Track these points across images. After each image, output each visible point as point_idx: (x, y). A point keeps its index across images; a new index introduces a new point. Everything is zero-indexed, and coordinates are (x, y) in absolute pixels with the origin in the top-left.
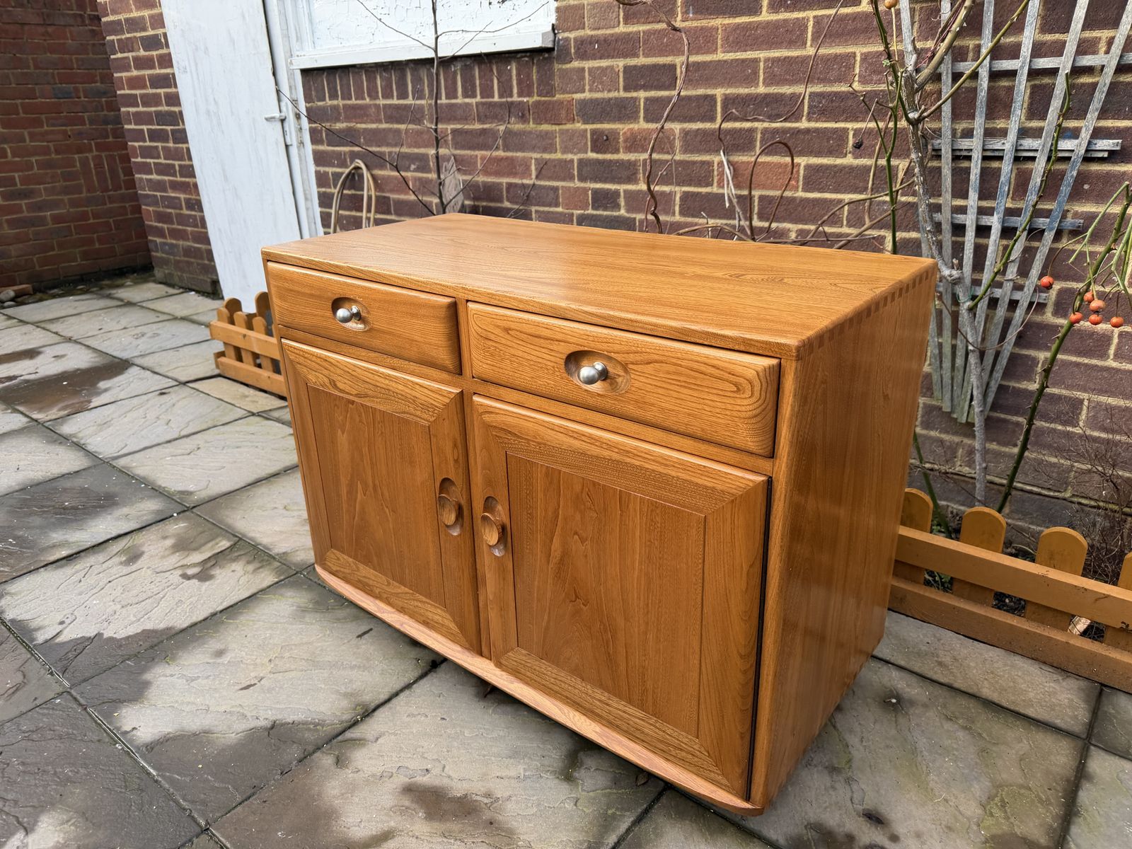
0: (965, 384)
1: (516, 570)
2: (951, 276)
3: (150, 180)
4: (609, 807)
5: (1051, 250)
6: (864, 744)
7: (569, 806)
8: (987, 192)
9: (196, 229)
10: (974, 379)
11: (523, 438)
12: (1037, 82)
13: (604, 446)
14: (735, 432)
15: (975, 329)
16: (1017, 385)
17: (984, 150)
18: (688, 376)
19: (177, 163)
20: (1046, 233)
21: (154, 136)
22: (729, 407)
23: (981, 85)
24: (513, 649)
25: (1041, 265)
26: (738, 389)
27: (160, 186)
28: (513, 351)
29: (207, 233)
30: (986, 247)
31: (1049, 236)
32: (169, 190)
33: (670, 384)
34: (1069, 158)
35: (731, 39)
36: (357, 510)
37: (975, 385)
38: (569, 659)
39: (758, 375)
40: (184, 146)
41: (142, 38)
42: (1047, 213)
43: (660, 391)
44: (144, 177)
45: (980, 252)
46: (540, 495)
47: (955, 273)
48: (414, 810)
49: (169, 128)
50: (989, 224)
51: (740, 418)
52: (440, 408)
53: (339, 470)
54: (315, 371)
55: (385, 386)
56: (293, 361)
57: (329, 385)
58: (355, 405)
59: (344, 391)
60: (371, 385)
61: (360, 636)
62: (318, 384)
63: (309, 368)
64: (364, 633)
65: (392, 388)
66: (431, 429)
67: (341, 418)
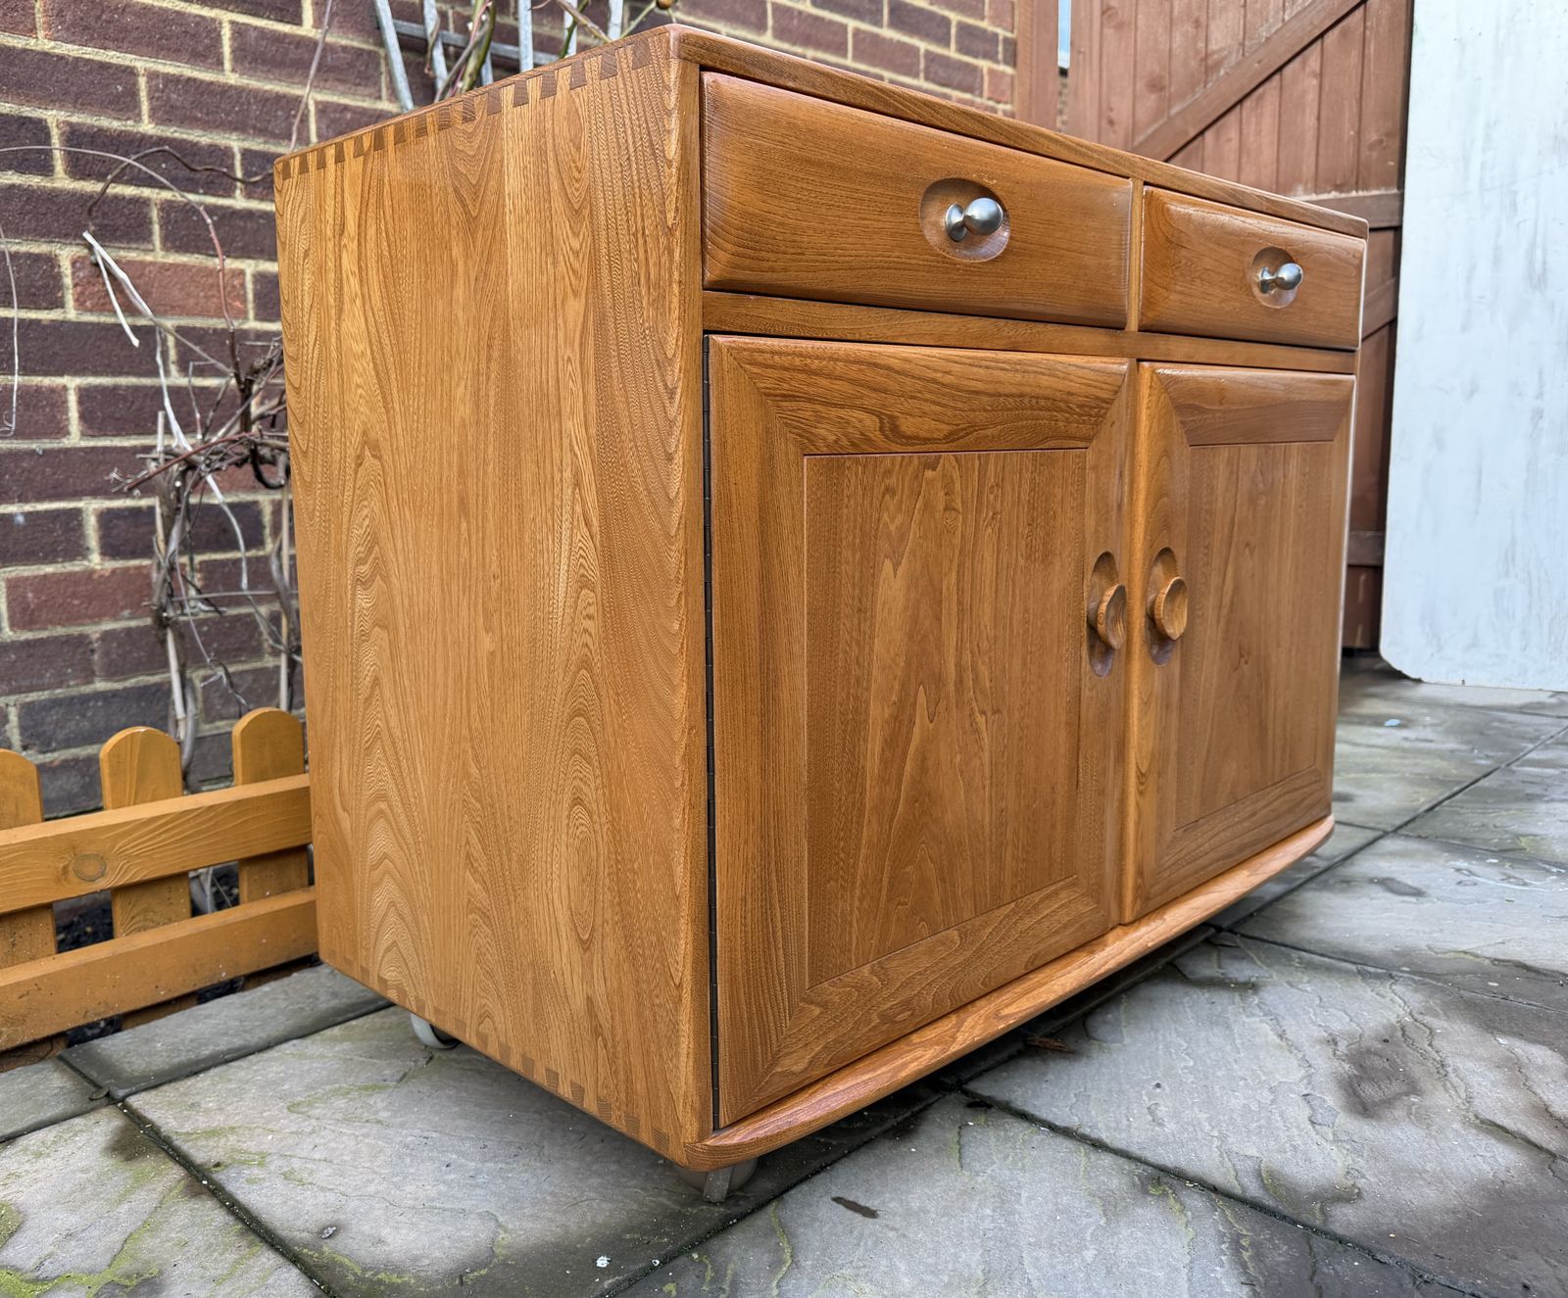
1: (1182, 672)
52: (1109, 402)
53: (868, 689)
54: (842, 407)
55: (1014, 391)
56: (767, 395)
57: (877, 437)
58: (939, 468)
59: (917, 438)
60: (985, 399)
61: (870, 1213)
62: (845, 442)
63: (822, 403)
64: (853, 1206)
65: (1027, 390)
66: (1090, 455)
67: (899, 519)
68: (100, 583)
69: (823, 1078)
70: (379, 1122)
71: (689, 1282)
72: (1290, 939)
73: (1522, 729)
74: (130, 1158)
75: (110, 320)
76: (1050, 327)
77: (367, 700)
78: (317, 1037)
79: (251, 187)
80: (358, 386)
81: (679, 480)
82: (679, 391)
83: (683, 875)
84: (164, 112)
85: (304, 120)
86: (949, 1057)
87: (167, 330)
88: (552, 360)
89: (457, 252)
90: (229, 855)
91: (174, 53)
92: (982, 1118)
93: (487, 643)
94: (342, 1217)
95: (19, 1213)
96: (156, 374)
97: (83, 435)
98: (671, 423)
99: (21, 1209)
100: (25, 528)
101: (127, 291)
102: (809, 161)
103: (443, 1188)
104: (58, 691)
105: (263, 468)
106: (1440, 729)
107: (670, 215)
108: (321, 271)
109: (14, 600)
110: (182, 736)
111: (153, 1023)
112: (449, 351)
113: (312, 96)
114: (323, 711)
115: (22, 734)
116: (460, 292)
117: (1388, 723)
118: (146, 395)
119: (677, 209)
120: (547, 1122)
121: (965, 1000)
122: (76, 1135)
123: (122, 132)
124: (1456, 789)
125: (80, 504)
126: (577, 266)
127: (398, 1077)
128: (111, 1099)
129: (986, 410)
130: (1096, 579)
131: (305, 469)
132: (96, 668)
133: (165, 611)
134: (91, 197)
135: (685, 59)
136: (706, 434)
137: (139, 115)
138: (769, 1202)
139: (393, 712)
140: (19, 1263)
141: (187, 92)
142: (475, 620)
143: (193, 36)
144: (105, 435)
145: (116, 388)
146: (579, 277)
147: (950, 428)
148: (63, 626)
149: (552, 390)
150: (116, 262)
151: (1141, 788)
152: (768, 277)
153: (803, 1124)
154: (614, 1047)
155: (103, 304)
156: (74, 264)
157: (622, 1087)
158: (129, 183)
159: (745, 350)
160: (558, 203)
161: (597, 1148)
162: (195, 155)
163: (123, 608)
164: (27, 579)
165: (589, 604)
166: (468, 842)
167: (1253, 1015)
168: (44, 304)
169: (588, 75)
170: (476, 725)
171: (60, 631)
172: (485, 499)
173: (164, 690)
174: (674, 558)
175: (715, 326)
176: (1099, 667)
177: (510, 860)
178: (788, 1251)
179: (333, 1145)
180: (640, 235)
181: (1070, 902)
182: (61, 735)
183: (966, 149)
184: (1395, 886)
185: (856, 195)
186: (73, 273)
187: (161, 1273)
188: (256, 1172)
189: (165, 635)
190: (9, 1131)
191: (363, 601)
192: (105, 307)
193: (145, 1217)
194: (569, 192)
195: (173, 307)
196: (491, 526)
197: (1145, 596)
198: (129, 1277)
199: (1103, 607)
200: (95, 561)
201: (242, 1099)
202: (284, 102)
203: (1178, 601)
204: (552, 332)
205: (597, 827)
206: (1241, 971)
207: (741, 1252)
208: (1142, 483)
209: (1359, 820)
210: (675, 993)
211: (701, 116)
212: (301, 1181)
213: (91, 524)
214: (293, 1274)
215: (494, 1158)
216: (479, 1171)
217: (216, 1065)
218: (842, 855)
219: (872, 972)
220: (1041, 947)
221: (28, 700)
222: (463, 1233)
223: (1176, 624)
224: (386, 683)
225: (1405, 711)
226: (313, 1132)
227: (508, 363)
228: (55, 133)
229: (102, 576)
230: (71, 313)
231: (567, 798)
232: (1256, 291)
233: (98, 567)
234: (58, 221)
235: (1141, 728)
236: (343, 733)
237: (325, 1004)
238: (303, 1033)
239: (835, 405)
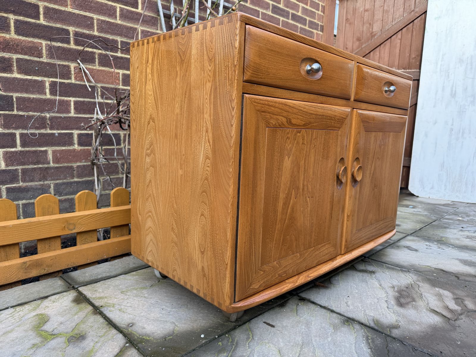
1: (360, 190)
11: (370, 123)
52: (345, 119)
53: (280, 189)
55: (321, 114)
56: (258, 111)
57: (286, 123)
58: (301, 133)
59: (296, 125)
60: (314, 116)
61: (273, 326)
62: (277, 124)
63: (272, 114)
64: (269, 324)
65: (325, 114)
66: (340, 132)
67: (290, 145)
68: (77, 153)
69: (263, 290)
70: (145, 297)
71: (225, 342)
72: (383, 261)
73: (444, 210)
74: (78, 304)
75: (84, 83)
76: (332, 98)
77: (147, 186)
78: (129, 274)
79: (122, 51)
80: (150, 103)
81: (234, 132)
82: (235, 108)
83: (229, 235)
84: (100, 30)
85: (138, 34)
86: (295, 286)
87: (98, 87)
88: (202, 98)
89: (178, 69)
90: (108, 225)
91: (104, 14)
92: (303, 303)
93: (180, 172)
94: (134, 321)
95: (48, 317)
96: (95, 98)
97: (75, 113)
98: (233, 117)
99: (49, 316)
100: (58, 137)
101: (88, 76)
102: (272, 50)
103: (161, 315)
104: (65, 180)
105: (122, 124)
106: (423, 209)
107: (236, 62)
108: (141, 73)
109: (54, 156)
110: (97, 194)
111: (86, 269)
112: (175, 95)
113: (140, 28)
114: (136, 188)
115: (54, 191)
116: (178, 79)
117: (410, 207)
118: (92, 104)
119: (237, 60)
120: (189, 299)
121: (300, 272)
122: (64, 297)
123: (89, 34)
124: (427, 224)
125: (73, 132)
126: (210, 74)
127: (150, 285)
128: (74, 288)
129: (314, 119)
130: (339, 164)
131: (134, 124)
132: (75, 175)
133: (94, 161)
134: (80, 51)
135: (242, 21)
136: (242, 120)
137: (94, 30)
138: (247, 322)
139: (154, 189)
140: (48, 330)
141: (107, 25)
142: (178, 166)
143: (109, 10)
144: (81, 114)
145: (84, 101)
146: (210, 77)
147: (304, 122)
148: (67, 163)
149: (201, 107)
150: (86, 68)
151: (348, 219)
152: (260, 80)
153: (257, 302)
154: (208, 279)
155: (82, 79)
156: (74, 68)
157: (210, 290)
158: (90, 47)
159: (253, 98)
160: (206, 57)
161: (202, 306)
162: (108, 41)
163: (83, 160)
164: (58, 150)
165: (208, 163)
166: (172, 225)
167: (373, 280)
168: (66, 78)
169: (216, 24)
170: (176, 193)
171: (66, 165)
172: (182, 134)
173: (93, 182)
174: (231, 152)
175: (246, 92)
176: (339, 187)
177: (183, 230)
178: (251, 335)
179: (132, 302)
180: (227, 67)
181: (328, 248)
182: (64, 192)
183: (313, 50)
184: (411, 248)
185: (284, 60)
186: (74, 71)
187: (85, 334)
188: (112, 309)
189: (94, 167)
190: (46, 295)
191: (148, 160)
192: (82, 80)
193: (82, 319)
194: (209, 54)
195: (100, 81)
196: (183, 142)
197: (351, 170)
198: (77, 335)
199: (341, 172)
200: (76, 147)
201: (109, 290)
202: (132, 29)
203: (360, 171)
204: (202, 91)
205: (207, 222)
206: (370, 268)
207: (239, 335)
208: (352, 140)
209: (401, 231)
210: (226, 266)
211: (245, 36)
212: (123, 311)
213: (76, 137)
214: (120, 336)
215: (175, 308)
216: (171, 311)
217: (102, 280)
218: (271, 232)
219: (277, 263)
220: (320, 259)
221: (56, 182)
222: (166, 327)
223: (359, 177)
224: (153, 181)
225: (414, 204)
226: (127, 299)
227: (190, 99)
228: (71, 33)
229: (78, 151)
230: (73, 81)
231: (200, 214)
232: (384, 92)
233: (77, 148)
234: (71, 56)
235: (349, 204)
236: (141, 194)
237: (132, 266)
238: (126, 273)
239: (276, 115)
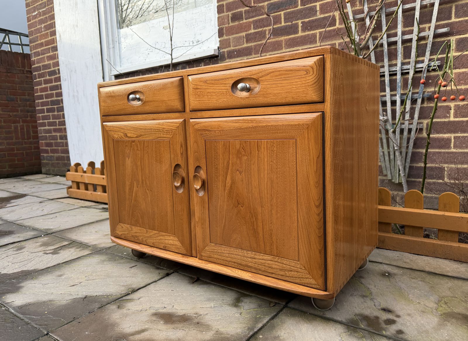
0: (396, 166)
1: (209, 200)
2: (383, 119)
3: (45, 129)
4: (257, 315)
5: (421, 107)
6: (376, 287)
7: (237, 315)
8: (393, 88)
9: (63, 148)
10: (399, 163)
11: (212, 131)
12: (405, 45)
13: (249, 122)
14: (307, 94)
15: (396, 140)
16: (417, 165)
17: (390, 72)
18: (285, 74)
19: (57, 121)
20: (418, 100)
21: (49, 111)
22: (304, 82)
23: (385, 47)
24: (207, 245)
25: (418, 112)
26: (307, 72)
27: (49, 131)
28: (208, 91)
29: (68, 149)
30: (396, 110)
31: (419, 101)
32: (53, 132)
33: (278, 81)
34: (421, 71)
35: (288, 44)
36: (133, 196)
37: (400, 164)
38: (235, 240)
39: (315, 63)
40: (61, 113)
41: (48, 72)
42: (417, 93)
43: (274, 86)
44: (42, 128)
45: (394, 112)
46: (221, 156)
47: (385, 118)
48: (158, 321)
49: (55, 106)
50: (395, 99)
51: (308, 86)
54: (118, 132)
55: (150, 128)
56: (108, 131)
57: (124, 137)
58: (135, 142)
59: (130, 137)
61: (131, 267)
62: (119, 138)
65: (153, 128)
66: (170, 141)
67: (128, 151)
121: (150, 245)
129: (143, 132)
147: (137, 136)
152: (107, 114)
175: (104, 121)
181: (174, 240)
220: (167, 246)
